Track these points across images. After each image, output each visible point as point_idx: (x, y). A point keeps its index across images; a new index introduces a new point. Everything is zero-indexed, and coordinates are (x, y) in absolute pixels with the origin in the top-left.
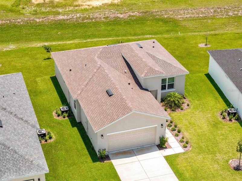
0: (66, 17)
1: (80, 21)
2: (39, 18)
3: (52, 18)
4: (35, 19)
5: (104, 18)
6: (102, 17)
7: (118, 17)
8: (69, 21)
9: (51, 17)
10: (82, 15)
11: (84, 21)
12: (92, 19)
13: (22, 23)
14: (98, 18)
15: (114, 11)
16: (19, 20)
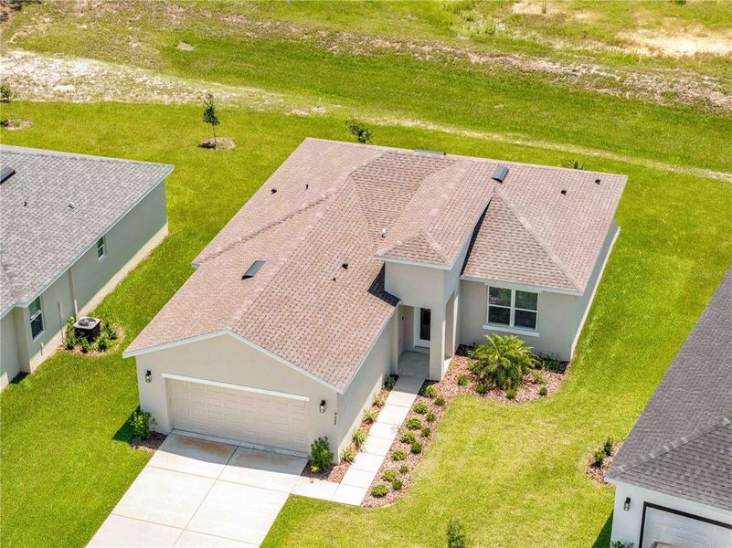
0: (558, 65)
1: (589, 88)
2: (481, 54)
3: (514, 62)
4: (469, 54)
5: (662, 94)
6: (658, 92)
7: (708, 100)
8: (557, 79)
9: (516, 59)
10: (606, 71)
11: (600, 91)
12: (625, 90)
13: (428, 58)
14: (646, 90)
15: (709, 80)
16: (426, 49)
